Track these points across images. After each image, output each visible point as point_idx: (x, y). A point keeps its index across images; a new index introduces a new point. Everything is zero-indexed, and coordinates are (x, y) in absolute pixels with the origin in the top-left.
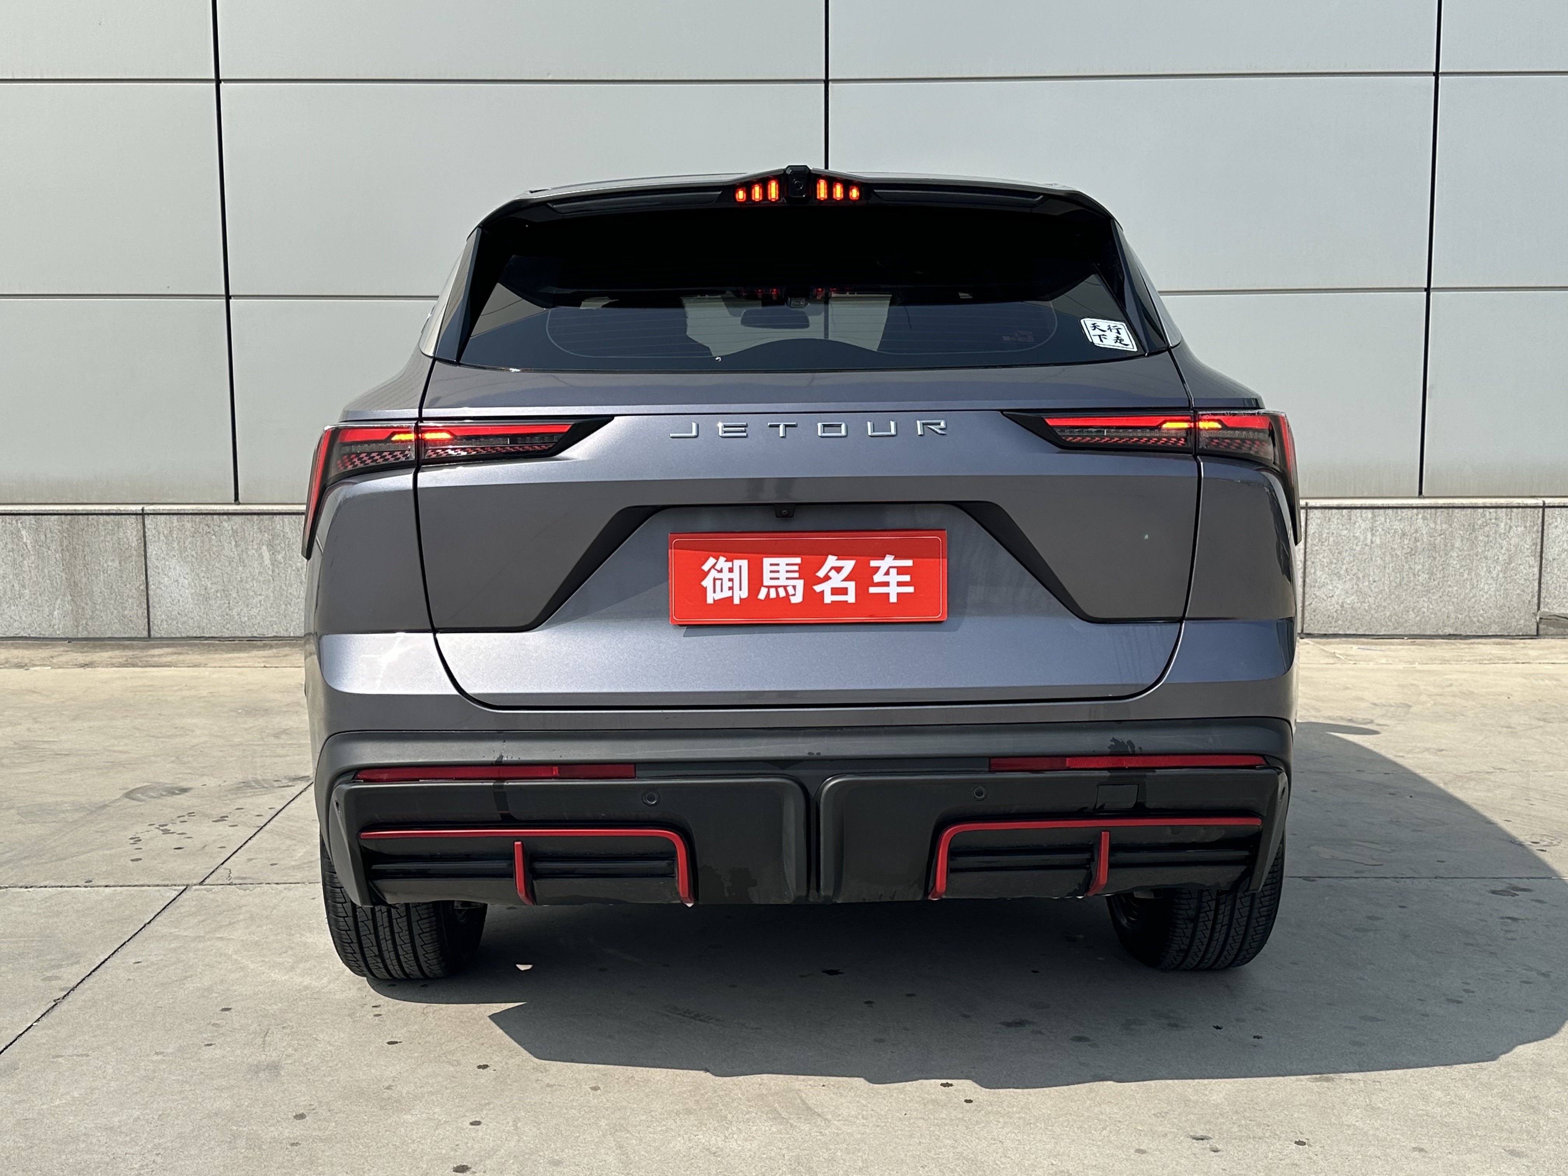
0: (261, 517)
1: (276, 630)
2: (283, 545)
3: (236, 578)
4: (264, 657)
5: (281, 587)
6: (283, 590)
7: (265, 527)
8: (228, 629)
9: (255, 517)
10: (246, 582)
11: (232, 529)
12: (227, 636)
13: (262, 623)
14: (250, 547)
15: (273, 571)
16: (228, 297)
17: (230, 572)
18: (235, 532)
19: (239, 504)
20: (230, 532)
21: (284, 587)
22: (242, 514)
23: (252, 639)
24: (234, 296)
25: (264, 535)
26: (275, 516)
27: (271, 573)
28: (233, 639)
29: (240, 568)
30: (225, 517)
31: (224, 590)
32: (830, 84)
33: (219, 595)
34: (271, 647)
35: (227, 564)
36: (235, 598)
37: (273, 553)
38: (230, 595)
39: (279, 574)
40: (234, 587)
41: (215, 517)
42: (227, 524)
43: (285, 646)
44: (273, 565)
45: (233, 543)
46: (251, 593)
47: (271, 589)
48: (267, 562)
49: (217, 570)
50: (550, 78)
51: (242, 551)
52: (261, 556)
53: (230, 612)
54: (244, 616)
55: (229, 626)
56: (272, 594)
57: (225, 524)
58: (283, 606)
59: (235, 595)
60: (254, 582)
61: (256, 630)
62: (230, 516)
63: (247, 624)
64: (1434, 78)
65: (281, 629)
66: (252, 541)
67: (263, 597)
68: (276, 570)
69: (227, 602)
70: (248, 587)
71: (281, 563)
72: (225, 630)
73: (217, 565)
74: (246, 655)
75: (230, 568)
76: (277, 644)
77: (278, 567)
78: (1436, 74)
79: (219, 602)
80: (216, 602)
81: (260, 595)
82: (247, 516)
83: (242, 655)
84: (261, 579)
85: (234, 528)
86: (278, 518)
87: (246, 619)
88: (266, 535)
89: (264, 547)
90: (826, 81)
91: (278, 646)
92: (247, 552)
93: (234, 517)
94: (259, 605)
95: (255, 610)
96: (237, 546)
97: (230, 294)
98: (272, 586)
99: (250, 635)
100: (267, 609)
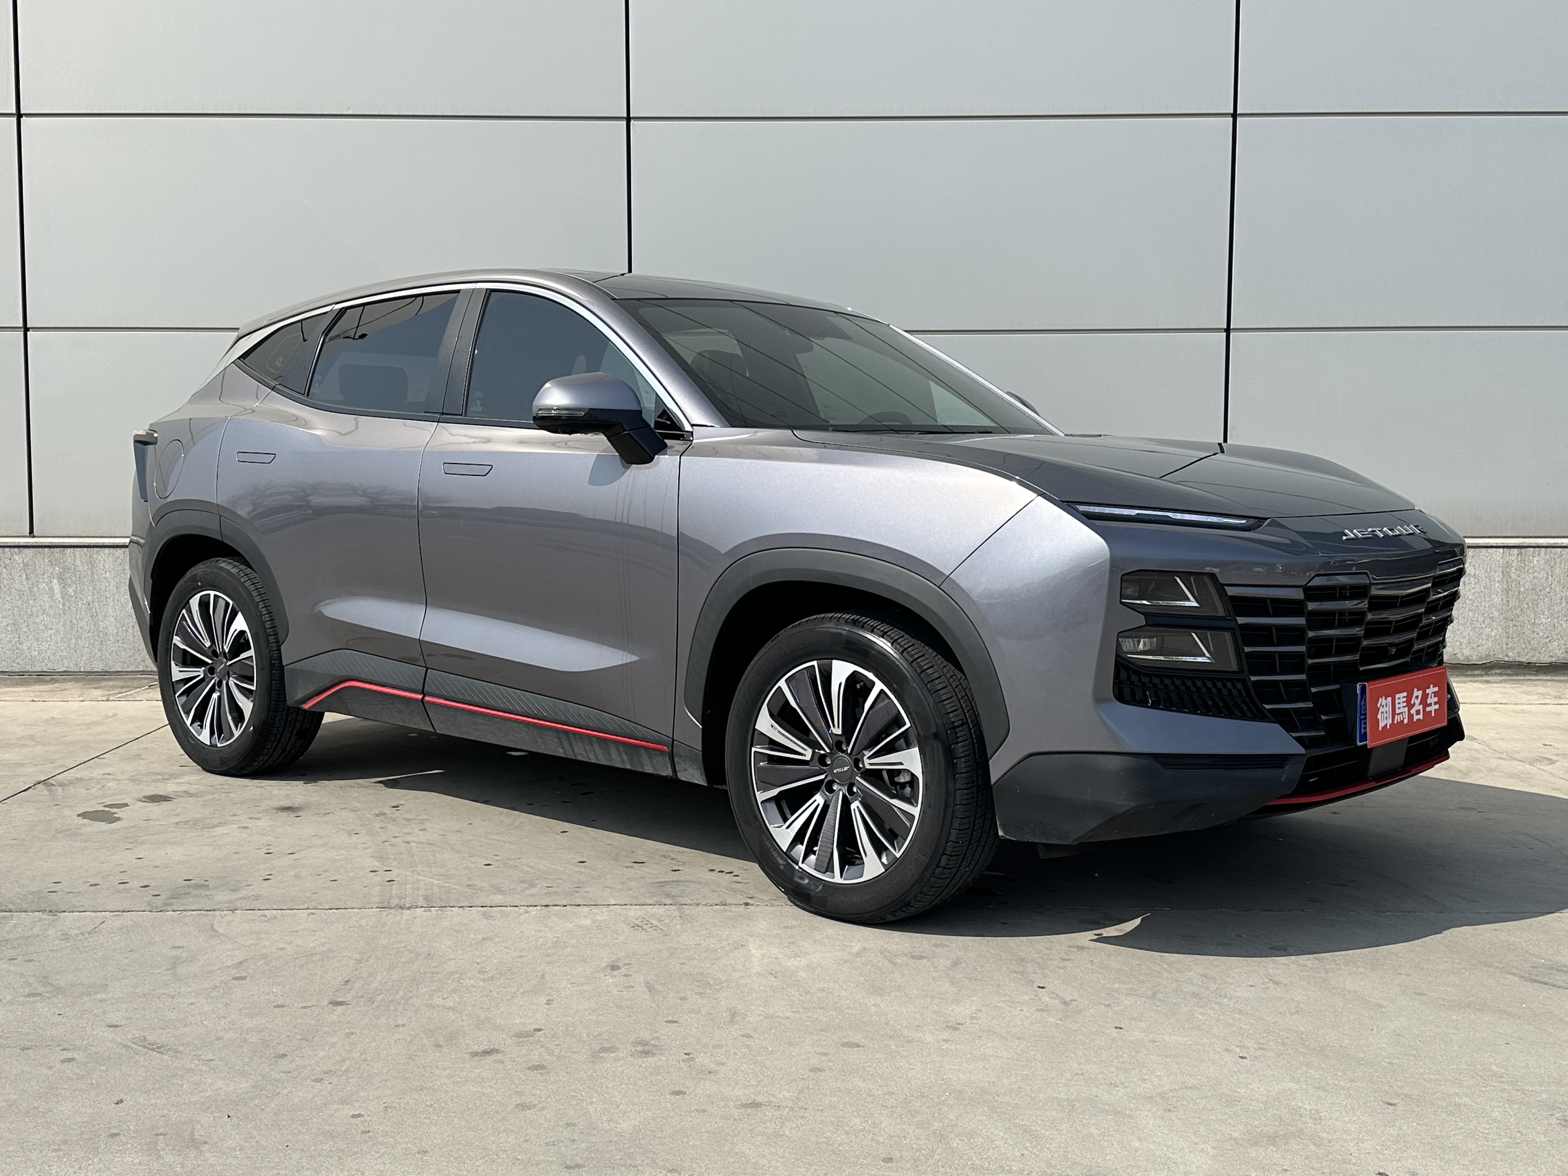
0: (52, 550)
1: (66, 664)
2: (74, 579)
3: (26, 612)
4: (40, 691)
5: (71, 620)
6: (74, 624)
7: (56, 560)
8: (18, 664)
9: (47, 550)
10: (37, 616)
11: (23, 561)
12: (17, 670)
13: (52, 658)
14: (40, 580)
15: (64, 605)
16: (26, 329)
17: (20, 606)
18: (26, 565)
19: (34, 537)
20: (21, 564)
21: (74, 621)
22: (33, 547)
23: (41, 674)
24: (32, 328)
25: (54, 569)
26: (66, 549)
27: (61, 607)
28: (21, 674)
29: (31, 602)
30: (16, 550)
31: (14, 624)
32: (632, 122)
33: (9, 629)
34: (57, 681)
35: (18, 597)
36: (25, 632)
37: (64, 587)
38: (21, 628)
39: (69, 607)
40: (25, 621)
41: (6, 549)
42: (19, 557)
43: (71, 680)
44: (63, 598)
45: (24, 576)
46: (42, 627)
47: (61, 623)
48: (58, 596)
49: (7, 603)
50: (350, 112)
51: (33, 584)
52: (51, 589)
53: (20, 646)
54: (35, 650)
55: (19, 660)
56: (62, 628)
57: (17, 558)
58: (74, 641)
59: (25, 629)
60: (45, 616)
61: (47, 665)
62: (21, 549)
63: (37, 658)
64: (1231, 119)
65: (71, 664)
66: (43, 575)
67: (54, 631)
68: (67, 604)
69: (17, 636)
70: (38, 620)
71: (71, 597)
72: (15, 665)
73: (8, 599)
74: (24, 689)
75: (20, 602)
76: (65, 679)
77: (69, 601)
78: (1234, 115)
79: (9, 636)
80: (6, 636)
81: (51, 629)
82: (38, 549)
83: (20, 689)
84: (52, 612)
85: (25, 561)
86: (69, 550)
87: (36, 653)
88: (57, 569)
89: (55, 581)
90: (628, 119)
91: (65, 681)
92: (37, 586)
93: (26, 550)
94: (49, 639)
95: (44, 644)
96: (27, 579)
97: (28, 326)
98: (62, 619)
99: (40, 670)
100: (57, 643)
